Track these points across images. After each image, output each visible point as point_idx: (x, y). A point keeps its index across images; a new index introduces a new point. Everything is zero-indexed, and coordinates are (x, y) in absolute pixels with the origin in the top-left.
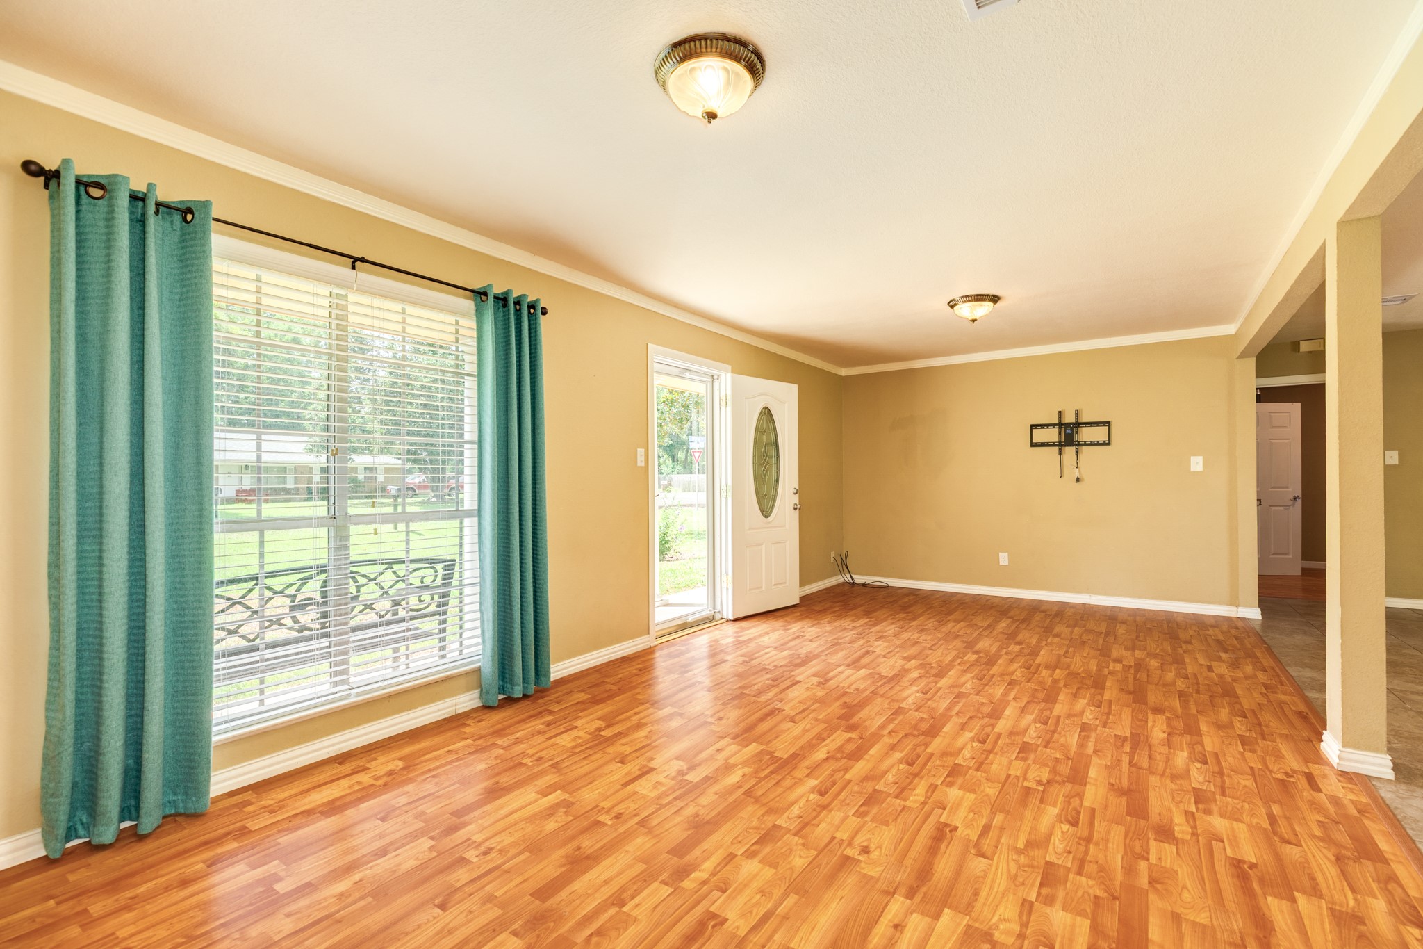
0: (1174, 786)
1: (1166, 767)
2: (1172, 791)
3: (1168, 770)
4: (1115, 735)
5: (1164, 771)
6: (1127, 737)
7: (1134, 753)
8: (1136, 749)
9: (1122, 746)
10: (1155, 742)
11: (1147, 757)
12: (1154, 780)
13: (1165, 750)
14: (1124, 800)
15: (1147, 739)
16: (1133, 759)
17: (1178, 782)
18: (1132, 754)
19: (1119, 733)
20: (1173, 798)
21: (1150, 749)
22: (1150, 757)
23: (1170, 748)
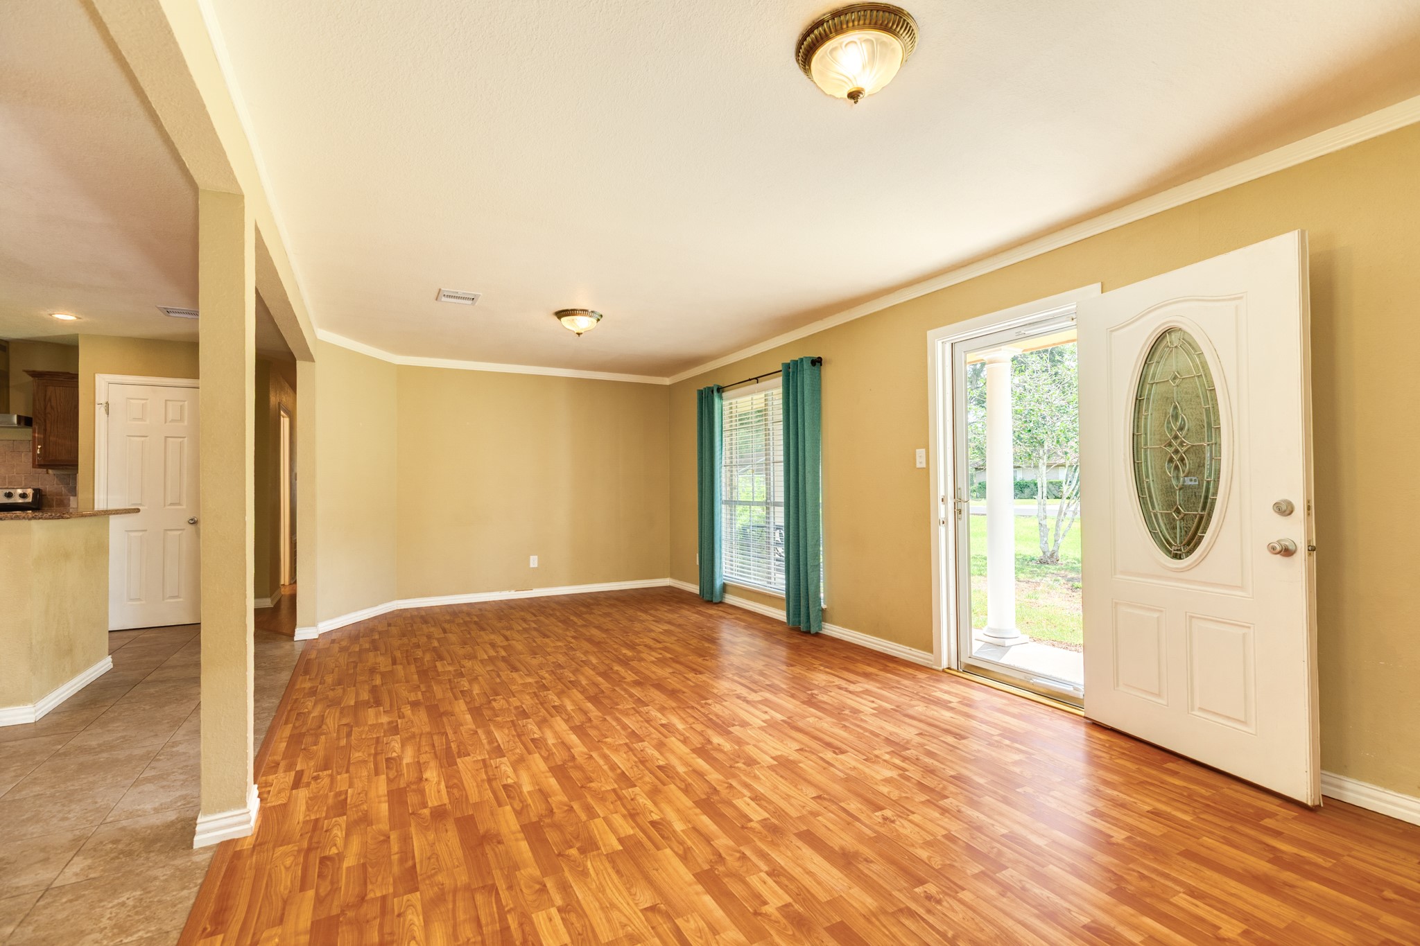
0: (413, 730)
1: (420, 742)
2: (413, 727)
3: (418, 740)
4: (469, 755)
5: (420, 738)
6: (459, 757)
7: (447, 744)
8: (446, 748)
9: (458, 746)
10: (433, 764)
11: (436, 745)
12: (427, 729)
13: (424, 758)
14: (442, 710)
15: (440, 763)
16: (446, 739)
17: (410, 734)
18: (448, 742)
19: (467, 758)
20: (412, 722)
21: (435, 753)
22: (433, 746)
23: (418, 762)
